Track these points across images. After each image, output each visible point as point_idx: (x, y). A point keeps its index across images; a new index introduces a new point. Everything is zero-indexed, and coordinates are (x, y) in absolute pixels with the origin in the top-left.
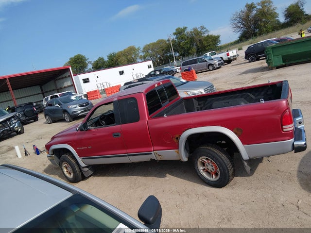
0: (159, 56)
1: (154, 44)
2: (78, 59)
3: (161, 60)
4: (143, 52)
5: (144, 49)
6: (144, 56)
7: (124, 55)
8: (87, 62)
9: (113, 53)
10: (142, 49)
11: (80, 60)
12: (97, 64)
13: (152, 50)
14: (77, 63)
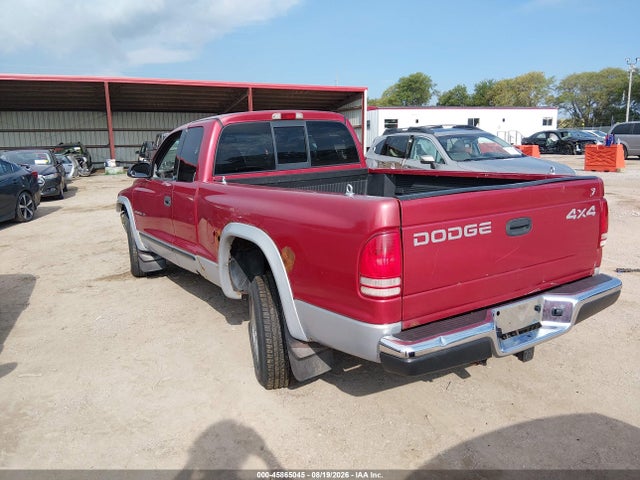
0: (595, 105)
1: (591, 76)
2: (416, 82)
3: (597, 114)
4: (559, 88)
5: (564, 82)
6: (558, 99)
7: (513, 88)
8: (431, 91)
9: (490, 82)
10: (558, 83)
11: (418, 85)
12: (450, 98)
13: (584, 89)
14: (412, 90)
